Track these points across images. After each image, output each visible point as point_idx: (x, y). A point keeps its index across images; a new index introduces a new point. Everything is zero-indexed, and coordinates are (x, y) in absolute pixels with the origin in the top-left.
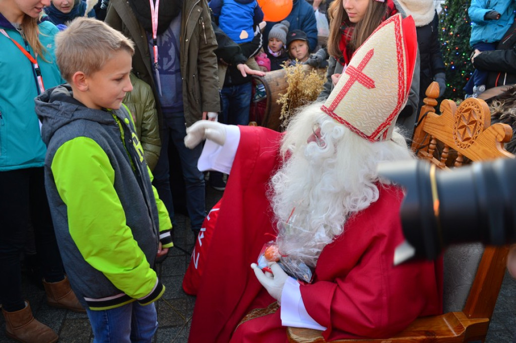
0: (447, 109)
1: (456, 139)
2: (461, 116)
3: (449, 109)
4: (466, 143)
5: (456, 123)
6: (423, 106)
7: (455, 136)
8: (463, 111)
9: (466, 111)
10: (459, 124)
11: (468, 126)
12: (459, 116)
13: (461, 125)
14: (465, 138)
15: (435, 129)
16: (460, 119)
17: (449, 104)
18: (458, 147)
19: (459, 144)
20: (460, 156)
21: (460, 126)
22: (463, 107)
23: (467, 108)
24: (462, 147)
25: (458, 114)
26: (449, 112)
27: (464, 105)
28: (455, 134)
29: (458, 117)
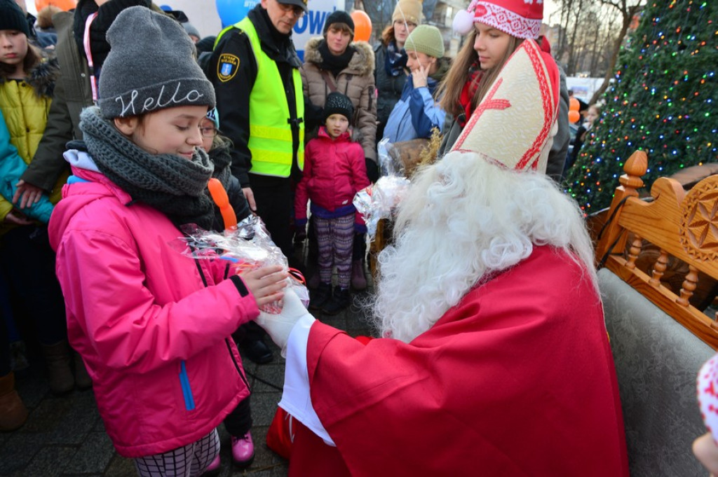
0: (666, 193)
1: (686, 242)
2: (696, 206)
3: (670, 192)
4: (708, 251)
5: (685, 216)
6: (621, 188)
7: (683, 237)
8: (701, 196)
9: (708, 197)
10: (692, 218)
11: (713, 222)
12: (693, 206)
13: (696, 220)
14: (705, 243)
15: (640, 224)
16: (695, 209)
17: (670, 186)
18: (691, 257)
19: (693, 251)
20: (693, 272)
21: (693, 222)
22: (702, 190)
23: (709, 192)
24: (699, 258)
25: (690, 201)
26: (668, 197)
27: (703, 187)
28: (684, 234)
29: (689, 207)
